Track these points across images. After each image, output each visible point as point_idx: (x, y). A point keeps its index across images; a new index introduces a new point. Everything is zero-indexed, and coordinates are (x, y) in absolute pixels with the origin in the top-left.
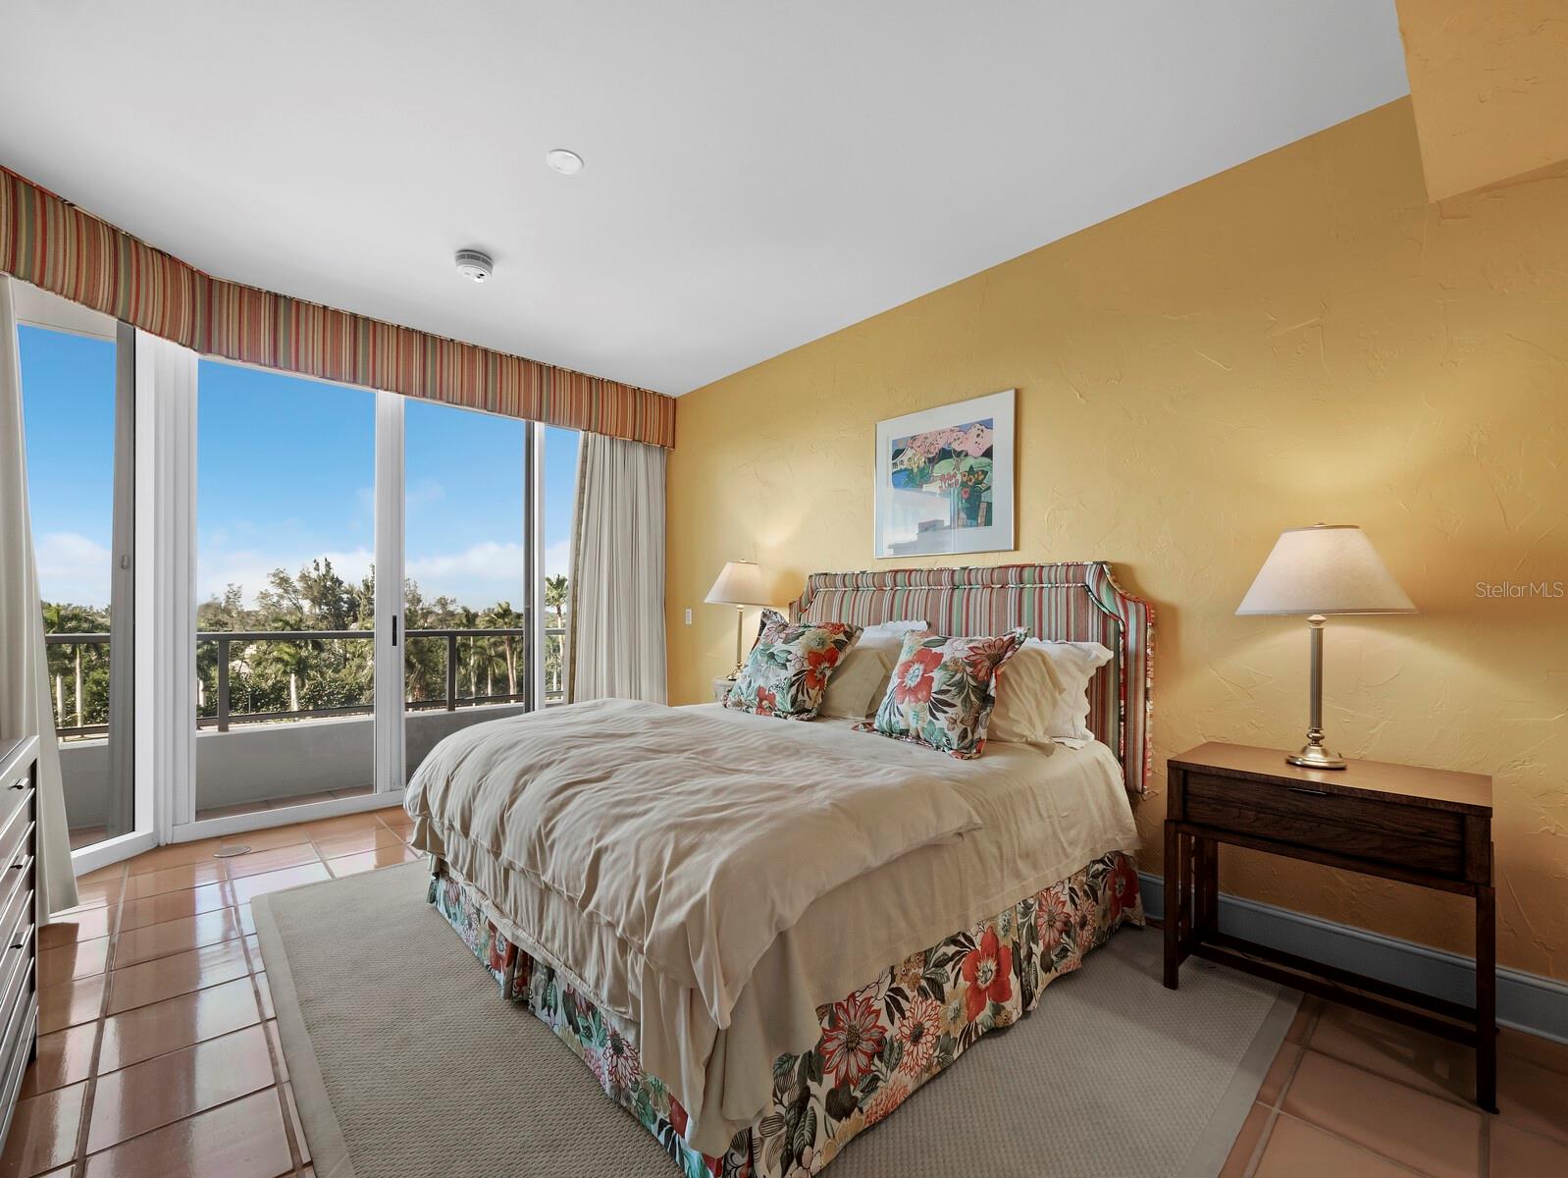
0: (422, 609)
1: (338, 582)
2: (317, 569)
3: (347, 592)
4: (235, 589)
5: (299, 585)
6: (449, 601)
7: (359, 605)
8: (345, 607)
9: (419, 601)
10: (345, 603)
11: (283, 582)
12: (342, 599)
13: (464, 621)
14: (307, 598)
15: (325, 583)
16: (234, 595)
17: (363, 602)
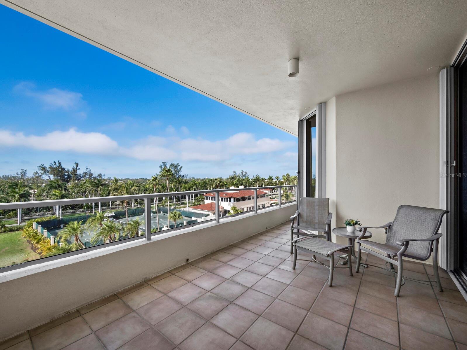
0: (93, 178)
1: (63, 169)
2: (55, 164)
3: (66, 172)
4: (24, 171)
5: (49, 170)
6: (102, 175)
7: (71, 177)
8: (66, 177)
9: (92, 175)
10: (66, 176)
11: (43, 168)
12: (65, 175)
13: (115, 181)
14: (52, 174)
15: (59, 170)
16: (24, 173)
17: (73, 175)
